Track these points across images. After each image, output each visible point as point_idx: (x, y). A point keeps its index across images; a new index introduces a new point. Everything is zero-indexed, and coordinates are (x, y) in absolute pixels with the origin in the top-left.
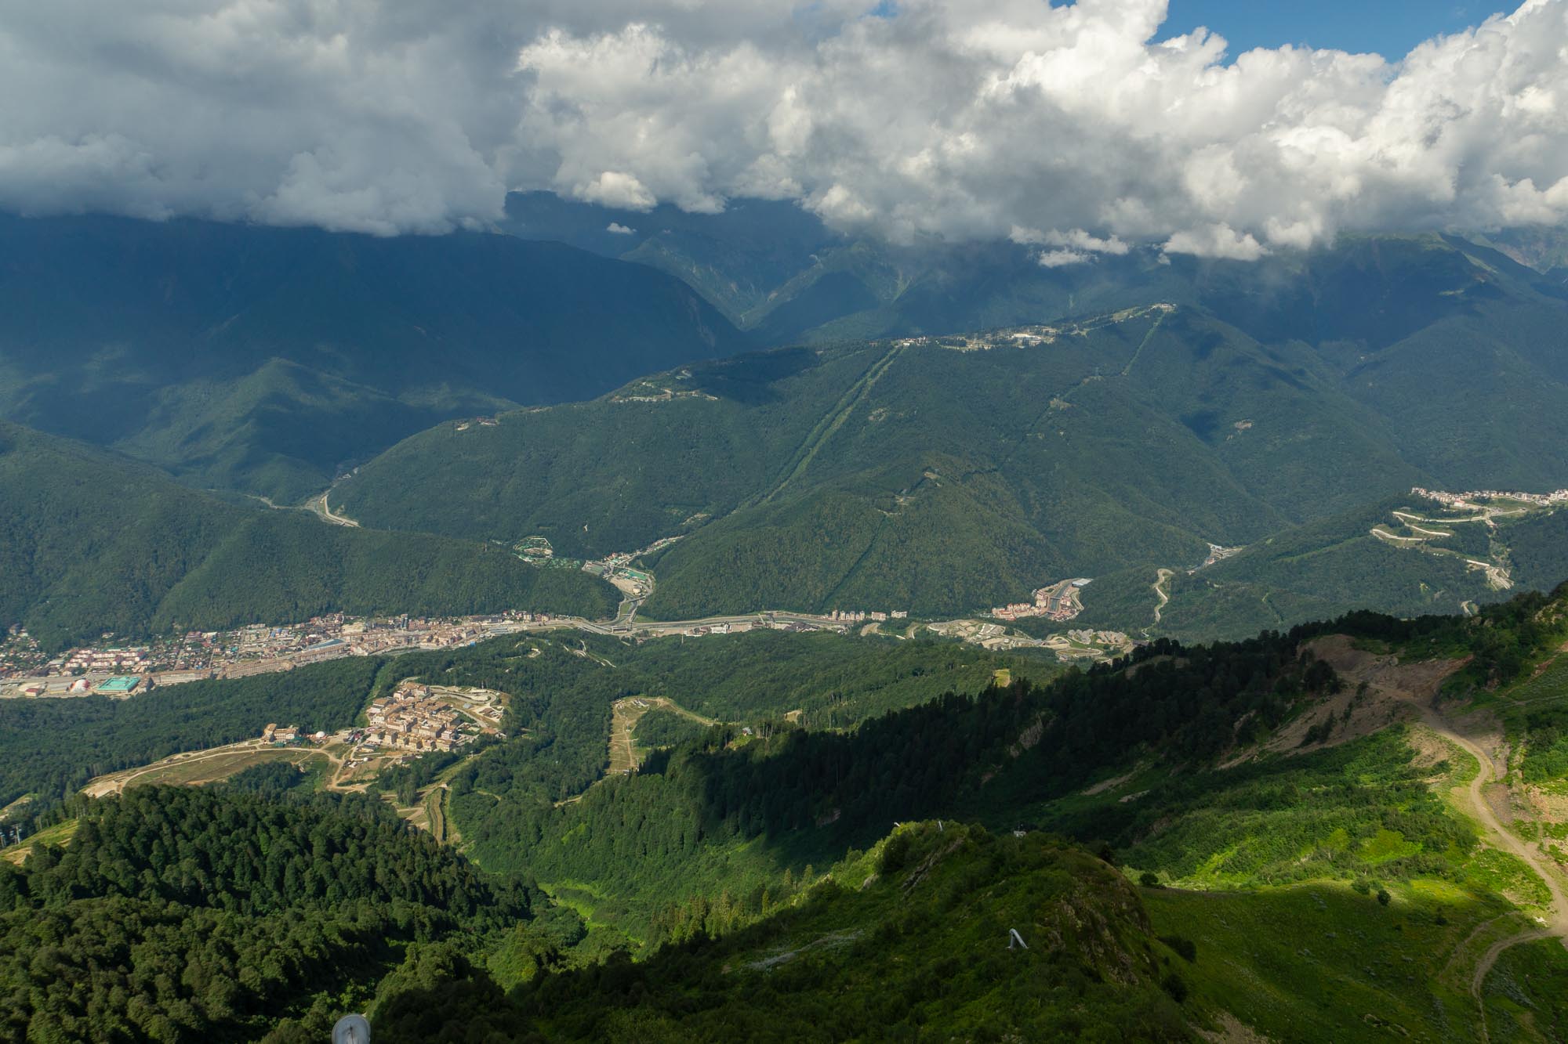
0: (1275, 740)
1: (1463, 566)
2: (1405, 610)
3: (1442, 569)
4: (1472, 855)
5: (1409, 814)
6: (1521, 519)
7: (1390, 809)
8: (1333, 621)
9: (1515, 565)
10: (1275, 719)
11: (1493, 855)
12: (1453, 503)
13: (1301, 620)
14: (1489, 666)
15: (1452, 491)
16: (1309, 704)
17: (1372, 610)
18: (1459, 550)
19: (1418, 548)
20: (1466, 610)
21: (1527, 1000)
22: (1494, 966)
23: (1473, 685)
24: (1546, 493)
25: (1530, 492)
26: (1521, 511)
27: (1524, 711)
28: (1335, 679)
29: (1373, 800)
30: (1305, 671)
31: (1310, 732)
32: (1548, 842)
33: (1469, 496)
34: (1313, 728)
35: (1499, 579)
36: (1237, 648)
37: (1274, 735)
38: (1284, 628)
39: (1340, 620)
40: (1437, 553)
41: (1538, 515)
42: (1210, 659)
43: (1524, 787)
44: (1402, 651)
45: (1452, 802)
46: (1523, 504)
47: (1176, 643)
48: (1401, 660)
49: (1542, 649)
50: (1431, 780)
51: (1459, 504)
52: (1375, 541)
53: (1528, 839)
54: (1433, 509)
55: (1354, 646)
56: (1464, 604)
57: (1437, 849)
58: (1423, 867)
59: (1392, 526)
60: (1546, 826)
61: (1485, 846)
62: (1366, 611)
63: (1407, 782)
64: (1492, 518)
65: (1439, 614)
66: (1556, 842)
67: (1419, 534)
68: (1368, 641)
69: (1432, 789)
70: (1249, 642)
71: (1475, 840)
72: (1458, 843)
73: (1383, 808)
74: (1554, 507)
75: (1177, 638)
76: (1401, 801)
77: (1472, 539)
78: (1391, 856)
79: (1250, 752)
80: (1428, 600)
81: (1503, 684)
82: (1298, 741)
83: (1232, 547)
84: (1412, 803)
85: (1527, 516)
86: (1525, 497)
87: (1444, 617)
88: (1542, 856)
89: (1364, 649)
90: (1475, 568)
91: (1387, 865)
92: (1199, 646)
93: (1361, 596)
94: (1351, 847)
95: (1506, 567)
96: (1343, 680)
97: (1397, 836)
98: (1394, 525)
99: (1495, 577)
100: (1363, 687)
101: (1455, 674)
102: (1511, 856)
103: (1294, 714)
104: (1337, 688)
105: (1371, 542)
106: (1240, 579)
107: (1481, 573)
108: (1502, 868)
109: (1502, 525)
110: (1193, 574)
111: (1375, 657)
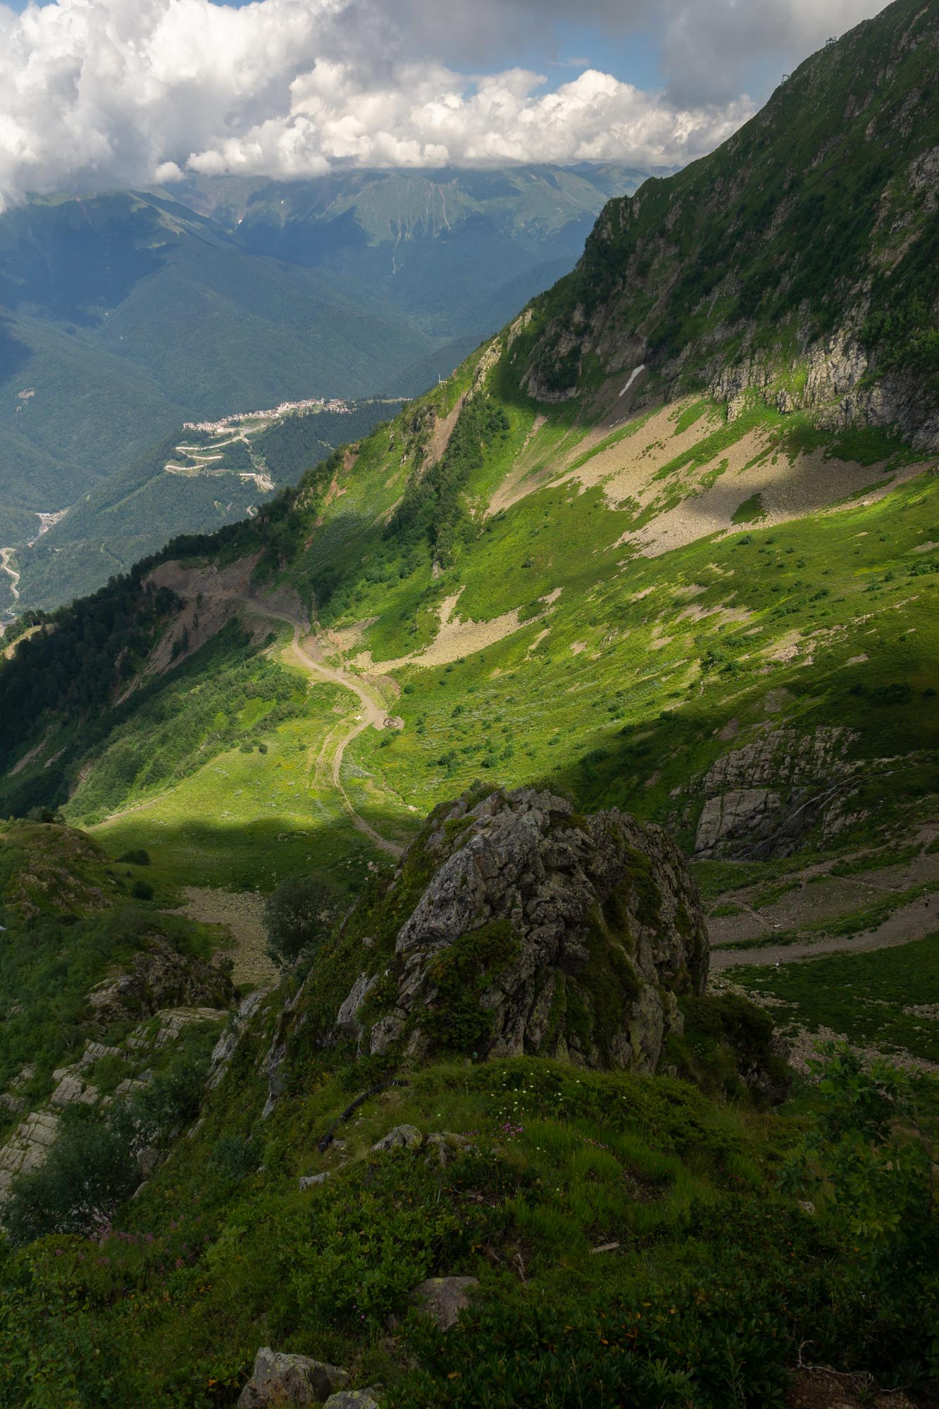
0: (151, 664)
1: (238, 480)
2: (208, 527)
3: (225, 486)
4: (308, 693)
5: (260, 682)
6: (264, 433)
7: (247, 684)
8: (161, 552)
9: (271, 468)
10: (144, 648)
11: (320, 687)
12: (215, 430)
13: (136, 558)
14: (276, 552)
15: (213, 421)
16: (166, 625)
17: (187, 534)
18: (232, 467)
19: (203, 473)
20: (252, 514)
21: (367, 774)
22: (342, 762)
23: (271, 571)
24: (274, 407)
25: (265, 410)
26: (263, 426)
27: (308, 577)
28: (178, 599)
29: (234, 682)
30: (153, 600)
31: (174, 648)
32: (349, 663)
33: (225, 422)
34: (175, 644)
35: (265, 483)
36: (93, 599)
37: (148, 661)
38: (126, 570)
39: (165, 550)
40: (218, 473)
41: (275, 426)
42: (75, 616)
43: (323, 632)
44: (217, 560)
45: (285, 662)
46: (263, 420)
47: (40, 613)
48: (220, 567)
49: (305, 528)
50: (267, 651)
51: (221, 430)
52: (171, 476)
53: (336, 667)
54: (203, 439)
55: (183, 568)
56: (249, 510)
57: (286, 699)
58: (281, 715)
59: (178, 460)
60: (344, 653)
61: (313, 683)
62: (182, 536)
63: (252, 659)
64: (245, 436)
65: (233, 523)
66: (352, 662)
67: (200, 462)
68: (191, 560)
69: (269, 657)
70: (102, 591)
71: (306, 682)
72: (297, 689)
73: (242, 684)
74: (283, 418)
75: (41, 607)
76: (252, 674)
77: (237, 456)
78: (259, 717)
79: (135, 682)
80: (224, 514)
81: (290, 562)
82: (167, 659)
83: (58, 511)
84: (260, 672)
85: (268, 429)
86: (262, 414)
87: (237, 524)
88: (348, 675)
89: (191, 567)
90: (247, 479)
91: (258, 725)
92: (61, 608)
93: (176, 524)
94: (231, 723)
95: (266, 472)
96: (183, 598)
97: (258, 700)
98: (180, 459)
99: (262, 483)
100: (200, 597)
101: (258, 566)
102: (330, 683)
103: (158, 636)
104: (181, 605)
105: (167, 478)
106: (76, 538)
107: (252, 481)
108: (328, 694)
109: (254, 440)
110: (33, 546)
111: (200, 571)
